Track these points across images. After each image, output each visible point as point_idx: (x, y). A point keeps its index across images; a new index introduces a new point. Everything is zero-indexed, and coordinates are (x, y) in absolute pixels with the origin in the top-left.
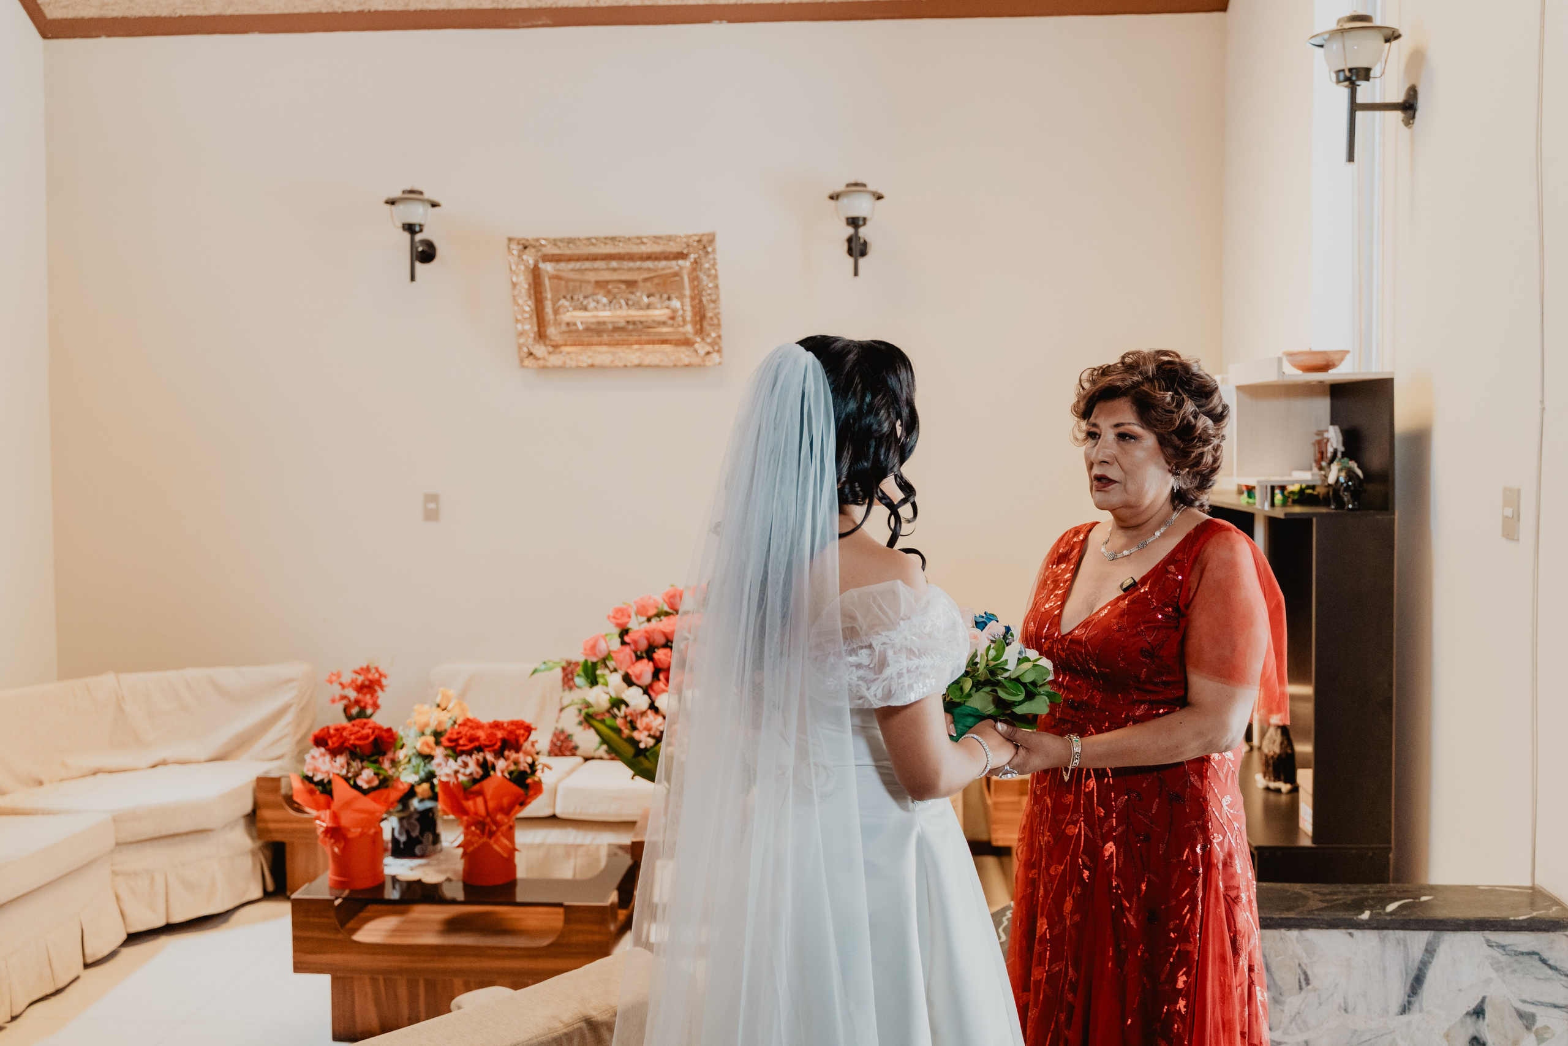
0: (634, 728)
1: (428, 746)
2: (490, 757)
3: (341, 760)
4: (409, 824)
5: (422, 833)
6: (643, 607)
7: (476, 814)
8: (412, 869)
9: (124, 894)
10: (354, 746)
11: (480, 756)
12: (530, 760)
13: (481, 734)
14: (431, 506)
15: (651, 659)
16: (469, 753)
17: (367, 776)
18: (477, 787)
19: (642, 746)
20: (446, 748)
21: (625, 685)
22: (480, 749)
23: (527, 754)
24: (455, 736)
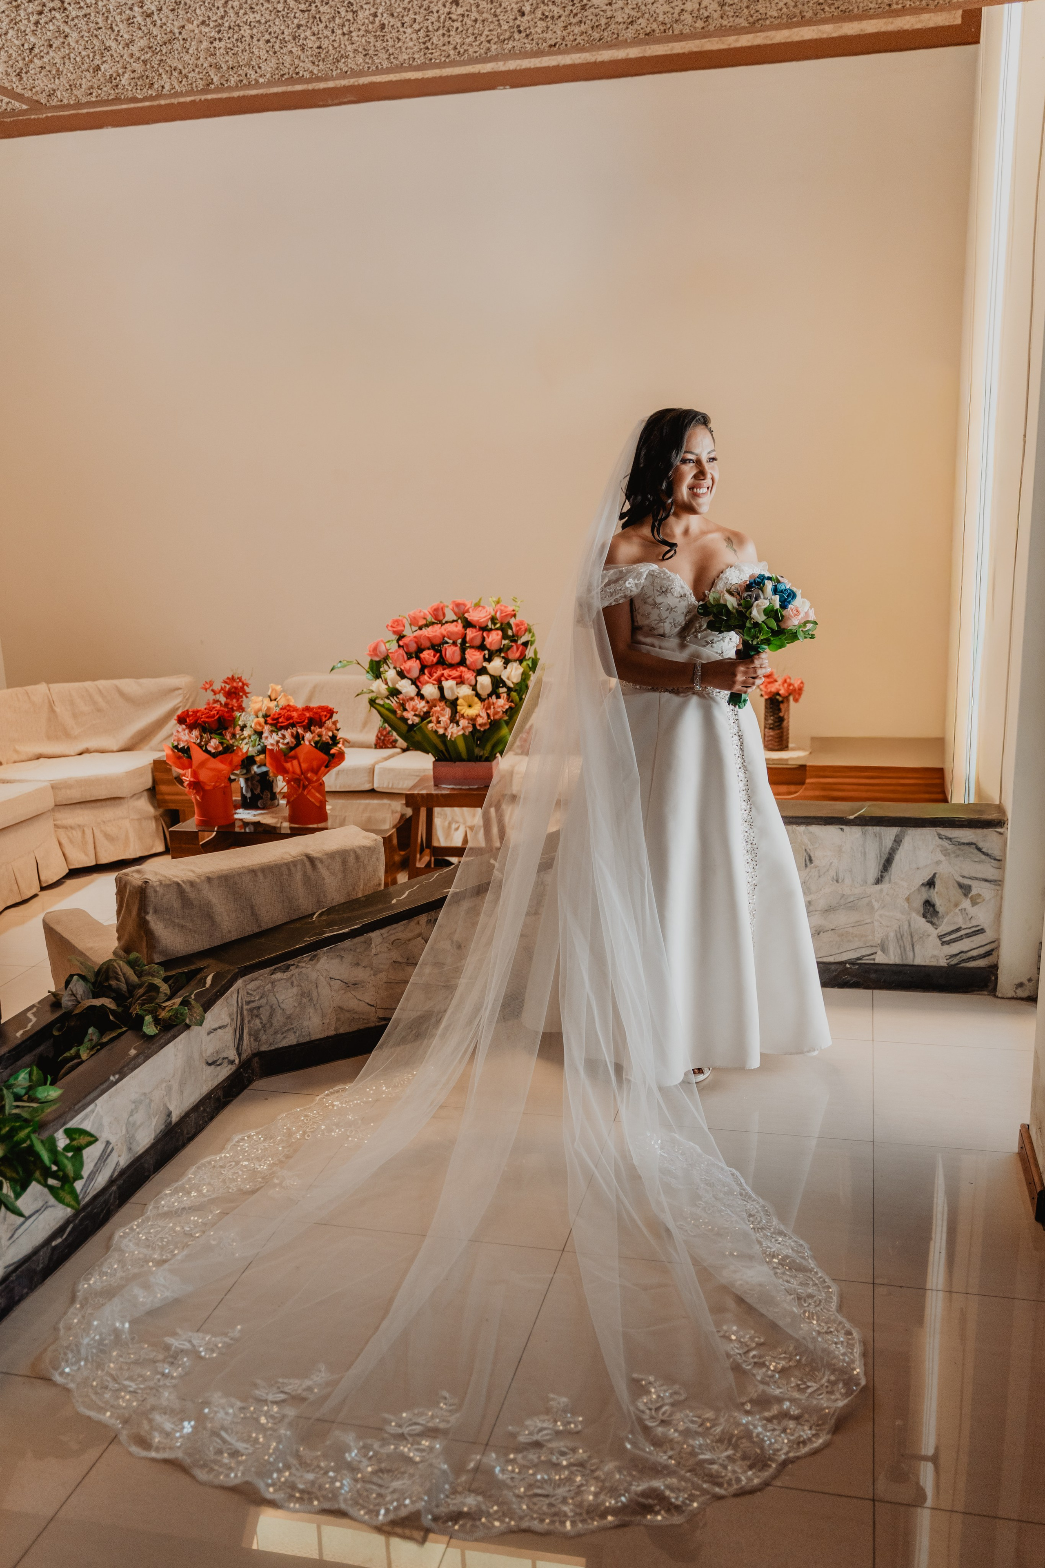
0: (405, 710)
1: (260, 725)
2: (300, 731)
3: (195, 733)
4: (252, 784)
5: (262, 791)
6: (414, 618)
7: (294, 772)
8: (255, 815)
9: (64, 841)
10: (205, 722)
11: (294, 730)
12: (330, 734)
13: (295, 714)
15: (418, 658)
16: (286, 728)
17: (214, 744)
18: (293, 753)
19: (410, 722)
20: (271, 725)
21: (399, 678)
22: (293, 725)
23: (329, 729)
24: (276, 716)
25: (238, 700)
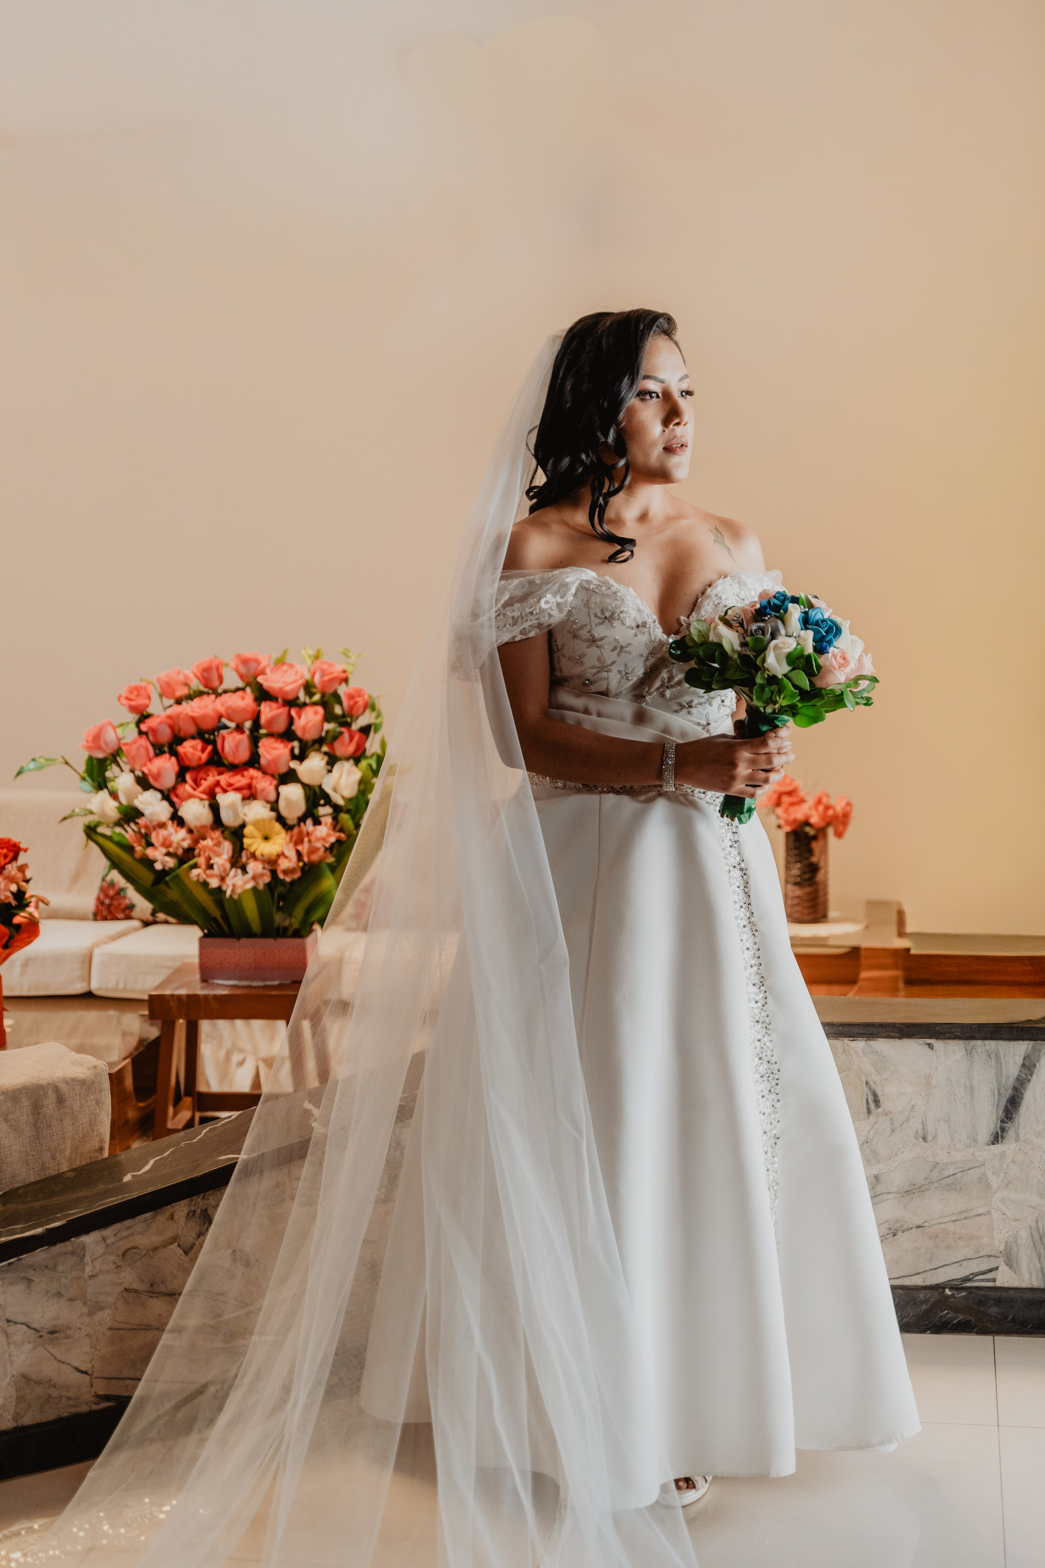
0: (150, 844)
6: (168, 684)
12: (14, 888)
15: (174, 753)
19: (158, 866)
21: (139, 789)
23: (11, 879)
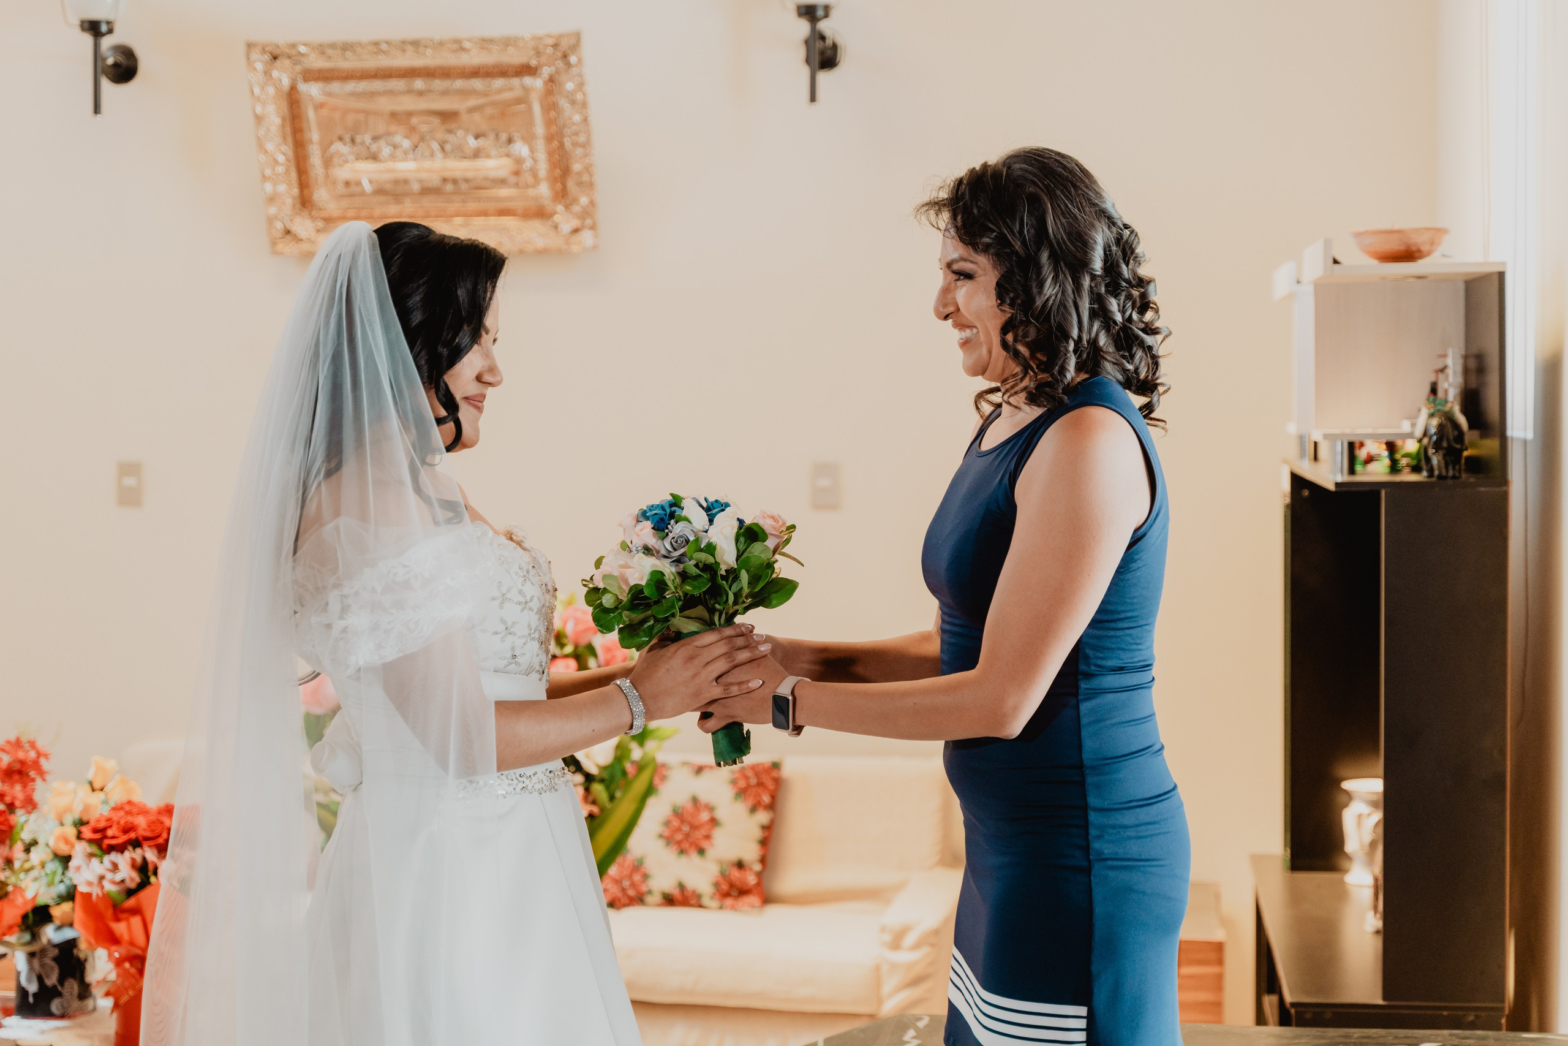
1: (67, 841)
2: (151, 855)
4: (42, 965)
5: (61, 980)
7: (132, 943)
8: (43, 1032)
11: (137, 854)
13: (141, 822)
14: (129, 481)
16: (121, 849)
18: (131, 902)
20: (90, 841)
22: (136, 844)
24: (102, 824)
25: (25, 786)
